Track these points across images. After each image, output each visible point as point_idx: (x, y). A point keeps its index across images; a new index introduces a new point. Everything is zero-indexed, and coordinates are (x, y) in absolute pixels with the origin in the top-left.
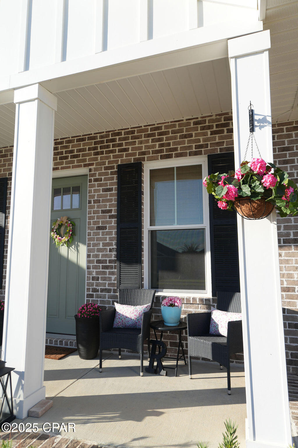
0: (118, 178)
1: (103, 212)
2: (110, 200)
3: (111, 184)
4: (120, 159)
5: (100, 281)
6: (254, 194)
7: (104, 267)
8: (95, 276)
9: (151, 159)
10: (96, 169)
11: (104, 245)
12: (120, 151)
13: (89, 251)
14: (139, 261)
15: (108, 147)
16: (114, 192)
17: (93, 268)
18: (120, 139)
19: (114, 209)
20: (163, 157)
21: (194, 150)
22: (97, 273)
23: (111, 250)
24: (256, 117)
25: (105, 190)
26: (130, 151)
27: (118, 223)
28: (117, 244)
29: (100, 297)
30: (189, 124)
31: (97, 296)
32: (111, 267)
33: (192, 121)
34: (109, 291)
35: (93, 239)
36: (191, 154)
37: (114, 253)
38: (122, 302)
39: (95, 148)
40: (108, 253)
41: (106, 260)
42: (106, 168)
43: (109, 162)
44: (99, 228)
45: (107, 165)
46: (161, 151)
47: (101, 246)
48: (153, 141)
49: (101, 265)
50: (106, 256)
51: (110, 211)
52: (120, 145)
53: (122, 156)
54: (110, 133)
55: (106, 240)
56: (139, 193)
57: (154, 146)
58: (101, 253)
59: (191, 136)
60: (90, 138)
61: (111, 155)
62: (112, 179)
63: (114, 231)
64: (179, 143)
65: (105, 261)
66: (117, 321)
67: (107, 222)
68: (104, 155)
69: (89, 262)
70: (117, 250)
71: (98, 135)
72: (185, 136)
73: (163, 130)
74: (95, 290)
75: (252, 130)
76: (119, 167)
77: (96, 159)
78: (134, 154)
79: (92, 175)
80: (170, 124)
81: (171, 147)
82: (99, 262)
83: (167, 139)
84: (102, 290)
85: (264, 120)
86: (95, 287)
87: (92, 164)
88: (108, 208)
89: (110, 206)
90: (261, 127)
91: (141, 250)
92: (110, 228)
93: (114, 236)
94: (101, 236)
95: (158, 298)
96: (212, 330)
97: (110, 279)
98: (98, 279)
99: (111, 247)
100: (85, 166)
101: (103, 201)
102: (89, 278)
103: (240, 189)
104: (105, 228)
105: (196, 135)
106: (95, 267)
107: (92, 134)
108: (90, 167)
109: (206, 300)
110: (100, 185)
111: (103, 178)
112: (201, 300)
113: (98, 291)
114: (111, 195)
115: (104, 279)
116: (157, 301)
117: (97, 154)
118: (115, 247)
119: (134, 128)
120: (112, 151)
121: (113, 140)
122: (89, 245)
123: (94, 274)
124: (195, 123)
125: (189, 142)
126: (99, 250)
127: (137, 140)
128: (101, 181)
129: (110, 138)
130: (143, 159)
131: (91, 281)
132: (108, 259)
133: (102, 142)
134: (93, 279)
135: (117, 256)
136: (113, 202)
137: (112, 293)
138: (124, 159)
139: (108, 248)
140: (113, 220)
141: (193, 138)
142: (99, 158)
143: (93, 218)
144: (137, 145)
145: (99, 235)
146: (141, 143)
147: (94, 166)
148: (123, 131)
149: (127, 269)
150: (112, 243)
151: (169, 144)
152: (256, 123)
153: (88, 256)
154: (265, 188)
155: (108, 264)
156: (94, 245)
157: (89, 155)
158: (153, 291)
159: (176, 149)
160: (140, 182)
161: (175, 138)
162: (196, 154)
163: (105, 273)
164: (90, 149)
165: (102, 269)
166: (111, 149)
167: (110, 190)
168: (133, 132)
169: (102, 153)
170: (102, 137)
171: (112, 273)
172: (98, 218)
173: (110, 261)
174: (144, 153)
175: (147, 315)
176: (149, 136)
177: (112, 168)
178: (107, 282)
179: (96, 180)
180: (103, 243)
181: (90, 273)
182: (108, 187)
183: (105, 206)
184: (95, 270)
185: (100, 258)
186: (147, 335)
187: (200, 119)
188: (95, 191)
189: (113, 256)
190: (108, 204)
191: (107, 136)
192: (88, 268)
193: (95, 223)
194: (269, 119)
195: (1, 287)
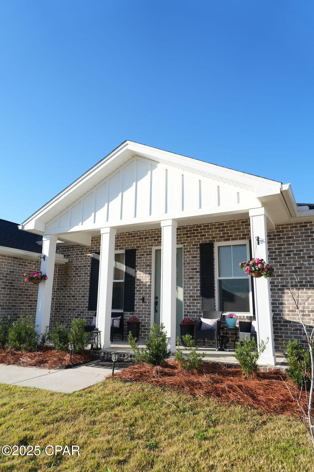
0: (200, 251)
1: (192, 269)
2: (196, 263)
3: (196, 254)
4: (201, 240)
5: (191, 307)
6: (256, 270)
7: (193, 300)
8: (188, 304)
9: (218, 241)
10: (187, 246)
11: (193, 287)
12: (201, 236)
13: (185, 290)
14: (213, 296)
15: (194, 233)
16: (198, 258)
17: (187, 300)
18: (201, 230)
19: (198, 268)
20: (224, 240)
21: (242, 236)
22: (189, 303)
23: (197, 290)
24: (260, 239)
25: (193, 257)
26: (207, 236)
27: (201, 275)
28: (201, 287)
29: (192, 316)
30: (238, 223)
31: (190, 316)
32: (198, 300)
33: (240, 221)
34: (196, 312)
35: (187, 284)
36: (240, 239)
37: (199, 292)
38: (205, 317)
39: (187, 234)
40: (196, 292)
41: (195, 296)
42: (193, 245)
43: (195, 242)
44: (190, 278)
45: (194, 243)
46: (224, 237)
47: (191, 288)
48: (219, 231)
49: (192, 298)
50: (195, 293)
51: (196, 269)
52: (201, 233)
53: (202, 239)
54: (195, 226)
55: (194, 285)
56: (212, 259)
57: (220, 234)
58: (191, 292)
59: (240, 229)
60: (184, 228)
61: (196, 238)
62: (197, 251)
63: (199, 280)
64: (233, 233)
66: (203, 326)
67: (195, 275)
68: (192, 238)
69: (185, 297)
70: (201, 290)
71: (188, 227)
72: (237, 229)
73: (225, 225)
75: (258, 244)
76: (200, 244)
77: (188, 240)
78: (209, 238)
79: (185, 249)
80: (228, 222)
81: (229, 234)
82: (190, 296)
83: (227, 230)
84: (193, 312)
85: (262, 241)
86: (188, 310)
87: (185, 243)
88: (195, 267)
89: (196, 266)
90: (262, 243)
91: (214, 290)
92: (197, 278)
93: (198, 282)
94: (191, 282)
95: (224, 316)
96: (252, 330)
97: (197, 306)
98: (190, 306)
99: (197, 289)
100: (181, 243)
101: (192, 263)
102: (185, 306)
103: (251, 268)
104: (194, 278)
105: (243, 229)
106: (188, 300)
107: (185, 226)
108: (184, 244)
109: (250, 317)
110: (190, 255)
111: (192, 250)
112: (247, 317)
113: (190, 313)
114: (196, 260)
115: (194, 306)
116: (223, 317)
117: (188, 237)
118: (199, 288)
119: (208, 223)
120: (196, 236)
121: (197, 230)
122: (185, 287)
123: (188, 303)
124: (242, 222)
125: (239, 232)
126: (190, 290)
127: (210, 230)
128: (191, 252)
129: (195, 228)
130: (214, 241)
131: (186, 307)
132: (196, 295)
133: (191, 231)
134: (188, 306)
135: (201, 293)
136: (198, 264)
137: (198, 314)
138: (203, 240)
139: (196, 289)
140: (198, 274)
141: (241, 230)
142: (189, 240)
143: (187, 272)
144: (210, 233)
145: (190, 282)
146: (212, 232)
147: (186, 244)
148: (202, 225)
149: (207, 301)
150: (198, 286)
151: (228, 233)
152: (260, 242)
153: (184, 293)
154: (259, 268)
155: (196, 298)
156: (188, 287)
157: (184, 237)
158: (221, 312)
159: (232, 236)
160: (212, 253)
161: (231, 230)
162: (243, 239)
163: (194, 303)
164: (184, 234)
165: (192, 300)
166: (196, 234)
167: (196, 257)
168: (208, 226)
169: (191, 237)
170: (190, 228)
171: (198, 303)
172: (189, 272)
173: (197, 297)
174: (214, 238)
175: (219, 323)
176: (217, 228)
177: (197, 245)
178: (195, 308)
179: (188, 252)
180: (192, 286)
181: (185, 303)
182: (195, 256)
183: (193, 266)
184: (188, 301)
185: (191, 295)
186: (219, 333)
187: (244, 220)
188: (187, 257)
189: (199, 293)
190: (195, 265)
191: (193, 227)
192: (184, 300)
193: (188, 275)
194: (264, 241)
195: (134, 311)
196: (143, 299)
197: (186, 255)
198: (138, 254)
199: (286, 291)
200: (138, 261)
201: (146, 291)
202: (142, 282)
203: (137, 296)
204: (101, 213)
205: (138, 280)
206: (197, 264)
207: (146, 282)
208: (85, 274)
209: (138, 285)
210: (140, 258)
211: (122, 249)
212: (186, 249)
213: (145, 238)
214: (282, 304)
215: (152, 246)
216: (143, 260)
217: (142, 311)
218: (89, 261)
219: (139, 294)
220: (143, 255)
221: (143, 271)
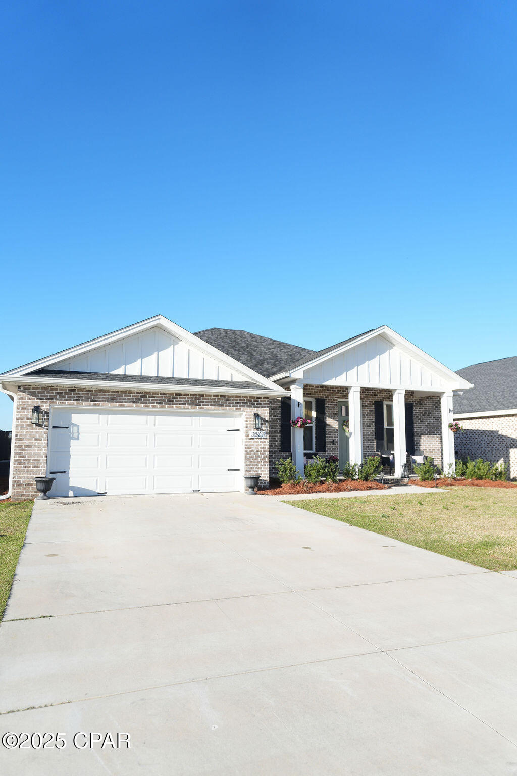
0: (375, 406)
1: (369, 420)
2: (372, 415)
3: (372, 409)
7: (370, 442)
9: (386, 400)
11: (370, 433)
12: (375, 395)
14: (383, 439)
15: (370, 392)
19: (374, 419)
22: (368, 445)
25: (370, 411)
26: (379, 396)
28: (375, 433)
32: (373, 442)
34: (373, 452)
35: (366, 431)
37: (374, 437)
39: (365, 392)
40: (372, 436)
42: (370, 401)
43: (371, 399)
44: (368, 426)
48: (387, 393)
51: (372, 420)
55: (371, 431)
56: (383, 413)
57: (387, 396)
58: (369, 437)
62: (372, 406)
63: (374, 428)
65: (371, 440)
67: (371, 424)
70: (375, 435)
74: (367, 451)
76: (376, 402)
77: (366, 397)
78: (380, 398)
82: (368, 440)
84: (370, 451)
87: (364, 399)
88: (371, 418)
91: (384, 435)
92: (373, 426)
93: (374, 430)
94: (369, 430)
97: (373, 447)
99: (373, 434)
101: (370, 415)
104: (370, 426)
110: (367, 408)
111: (369, 405)
114: (372, 413)
115: (371, 447)
120: (372, 395)
130: (384, 400)
134: (367, 447)
138: (376, 399)
140: (374, 423)
146: (382, 393)
149: (379, 442)
150: (373, 432)
156: (366, 433)
160: (383, 409)
163: (371, 445)
167: (372, 411)
169: (368, 394)
171: (374, 445)
173: (373, 440)
174: (383, 398)
177: (372, 402)
179: (366, 406)
195: (325, 451)
196: (333, 442)
197: (365, 408)
198: (327, 403)
199: (422, 437)
200: (327, 409)
201: (335, 435)
202: (332, 427)
203: (328, 439)
204: (353, 373)
205: (328, 425)
206: (373, 417)
207: (334, 428)
208: (275, 416)
209: (328, 430)
210: (329, 407)
211: (312, 397)
212: (365, 404)
213: (332, 390)
214: (420, 445)
215: (339, 398)
216: (332, 409)
217: (332, 451)
218: (277, 405)
219: (329, 437)
220: (331, 404)
221: (332, 418)
